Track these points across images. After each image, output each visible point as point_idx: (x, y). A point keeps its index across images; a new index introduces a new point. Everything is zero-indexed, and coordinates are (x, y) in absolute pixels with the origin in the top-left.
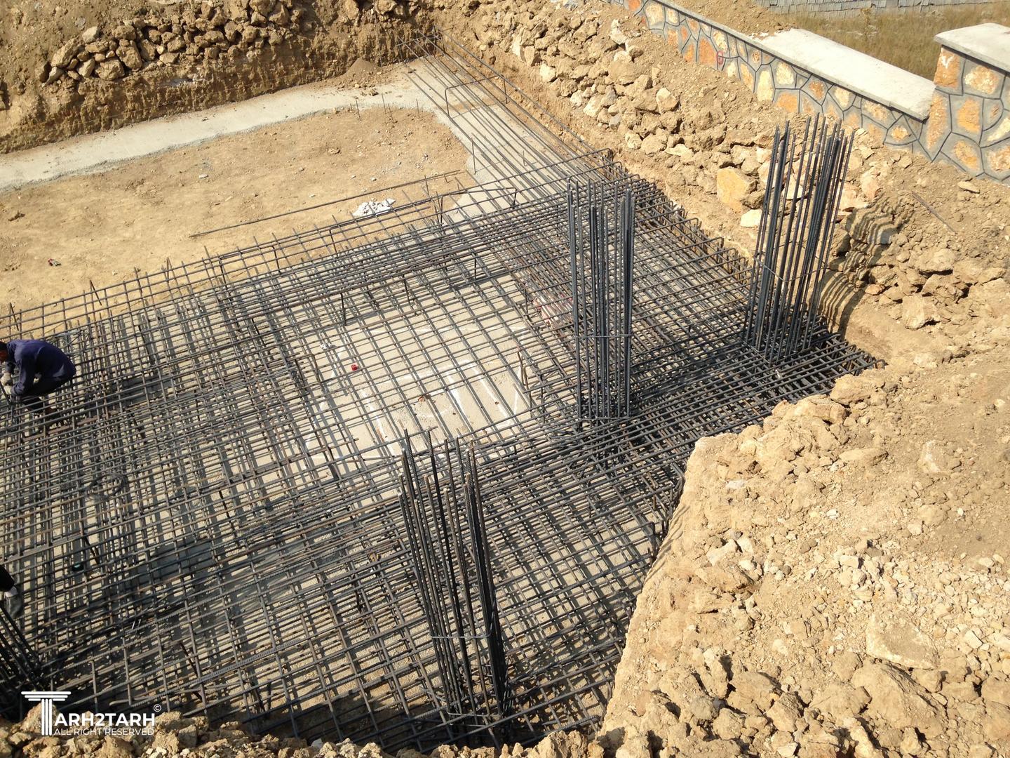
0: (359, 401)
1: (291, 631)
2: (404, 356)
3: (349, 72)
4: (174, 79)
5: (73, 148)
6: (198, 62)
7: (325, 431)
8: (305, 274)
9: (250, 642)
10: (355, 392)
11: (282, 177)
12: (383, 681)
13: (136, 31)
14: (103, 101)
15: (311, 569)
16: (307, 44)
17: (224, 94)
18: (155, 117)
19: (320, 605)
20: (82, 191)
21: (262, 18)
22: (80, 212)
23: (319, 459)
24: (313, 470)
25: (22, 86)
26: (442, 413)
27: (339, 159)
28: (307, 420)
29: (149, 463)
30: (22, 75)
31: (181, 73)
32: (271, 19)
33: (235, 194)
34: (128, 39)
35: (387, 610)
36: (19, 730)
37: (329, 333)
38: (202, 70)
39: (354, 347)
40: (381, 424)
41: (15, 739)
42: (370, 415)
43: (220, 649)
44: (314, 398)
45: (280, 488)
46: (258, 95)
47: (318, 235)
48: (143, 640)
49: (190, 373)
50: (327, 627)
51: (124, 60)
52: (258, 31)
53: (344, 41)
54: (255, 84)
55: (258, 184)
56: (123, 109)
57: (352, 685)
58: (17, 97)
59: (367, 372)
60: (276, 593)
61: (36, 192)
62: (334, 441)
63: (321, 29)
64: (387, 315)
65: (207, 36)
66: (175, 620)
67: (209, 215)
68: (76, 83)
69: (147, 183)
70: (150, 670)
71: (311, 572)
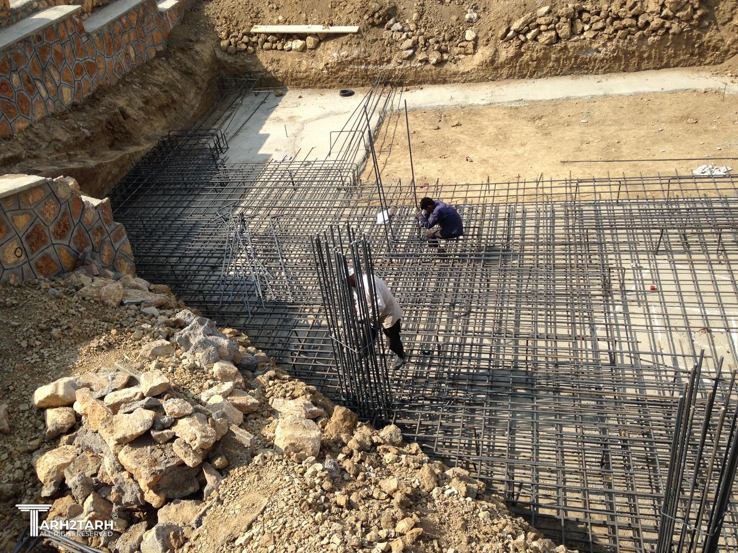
0: (648, 315)
1: (546, 456)
2: (699, 293)
3: (726, 63)
4: (588, 49)
5: (504, 87)
6: (610, 39)
7: (614, 327)
8: (637, 208)
9: (516, 450)
10: (647, 306)
11: (643, 133)
12: (604, 525)
13: (574, 12)
14: (534, 58)
15: (574, 420)
16: (699, 37)
17: (620, 66)
18: (565, 75)
19: (572, 449)
20: (501, 116)
21: (671, 14)
22: (495, 130)
23: (603, 345)
24: (596, 352)
25: (488, 41)
26: (716, 347)
27: (694, 128)
28: (603, 314)
29: (486, 305)
30: (490, 33)
31: (595, 46)
32: (678, 15)
33: (603, 138)
34: (567, 18)
35: (623, 476)
36: (377, 435)
37: (641, 257)
38: (611, 46)
39: (658, 273)
40: (661, 337)
41: (375, 439)
42: (654, 328)
43: (496, 444)
44: (613, 300)
45: (568, 354)
46: (645, 70)
47: (659, 182)
48: (451, 415)
49: (530, 254)
50: (573, 466)
51: (559, 32)
52: (664, 22)
53: (731, 39)
54: (646, 62)
55: (622, 135)
56: (545, 65)
57: (580, 516)
58: (482, 47)
59: (662, 295)
60: (543, 425)
61: (473, 112)
62: (619, 336)
63: (715, 27)
64: (694, 257)
65: (624, 22)
66: (473, 411)
67: (579, 150)
68: (523, 43)
69: (544, 119)
70: (448, 435)
71: (573, 422)
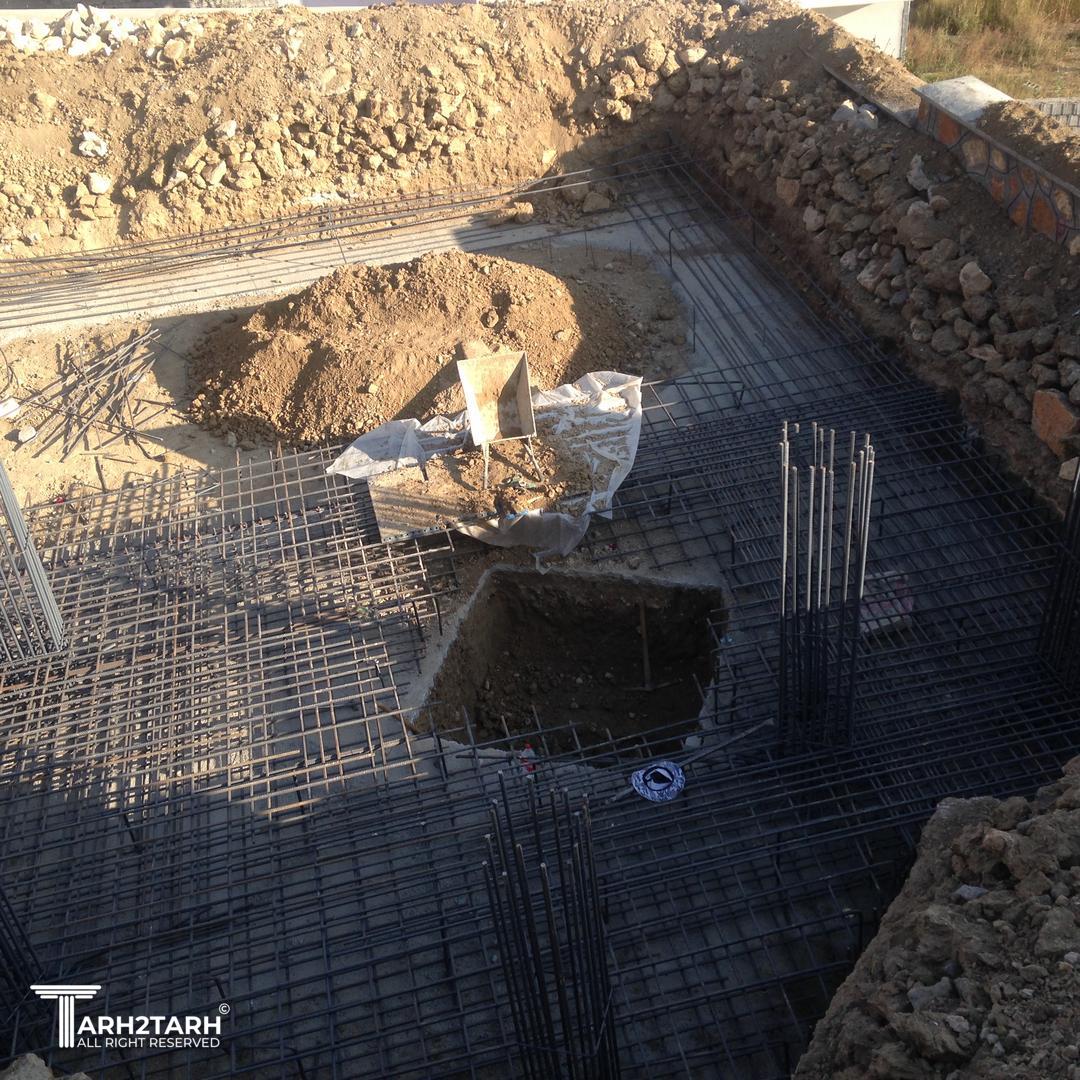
6: (355, 172)
13: (282, 129)
21: (443, 120)
34: (270, 139)
51: (264, 166)
68: (202, 190)
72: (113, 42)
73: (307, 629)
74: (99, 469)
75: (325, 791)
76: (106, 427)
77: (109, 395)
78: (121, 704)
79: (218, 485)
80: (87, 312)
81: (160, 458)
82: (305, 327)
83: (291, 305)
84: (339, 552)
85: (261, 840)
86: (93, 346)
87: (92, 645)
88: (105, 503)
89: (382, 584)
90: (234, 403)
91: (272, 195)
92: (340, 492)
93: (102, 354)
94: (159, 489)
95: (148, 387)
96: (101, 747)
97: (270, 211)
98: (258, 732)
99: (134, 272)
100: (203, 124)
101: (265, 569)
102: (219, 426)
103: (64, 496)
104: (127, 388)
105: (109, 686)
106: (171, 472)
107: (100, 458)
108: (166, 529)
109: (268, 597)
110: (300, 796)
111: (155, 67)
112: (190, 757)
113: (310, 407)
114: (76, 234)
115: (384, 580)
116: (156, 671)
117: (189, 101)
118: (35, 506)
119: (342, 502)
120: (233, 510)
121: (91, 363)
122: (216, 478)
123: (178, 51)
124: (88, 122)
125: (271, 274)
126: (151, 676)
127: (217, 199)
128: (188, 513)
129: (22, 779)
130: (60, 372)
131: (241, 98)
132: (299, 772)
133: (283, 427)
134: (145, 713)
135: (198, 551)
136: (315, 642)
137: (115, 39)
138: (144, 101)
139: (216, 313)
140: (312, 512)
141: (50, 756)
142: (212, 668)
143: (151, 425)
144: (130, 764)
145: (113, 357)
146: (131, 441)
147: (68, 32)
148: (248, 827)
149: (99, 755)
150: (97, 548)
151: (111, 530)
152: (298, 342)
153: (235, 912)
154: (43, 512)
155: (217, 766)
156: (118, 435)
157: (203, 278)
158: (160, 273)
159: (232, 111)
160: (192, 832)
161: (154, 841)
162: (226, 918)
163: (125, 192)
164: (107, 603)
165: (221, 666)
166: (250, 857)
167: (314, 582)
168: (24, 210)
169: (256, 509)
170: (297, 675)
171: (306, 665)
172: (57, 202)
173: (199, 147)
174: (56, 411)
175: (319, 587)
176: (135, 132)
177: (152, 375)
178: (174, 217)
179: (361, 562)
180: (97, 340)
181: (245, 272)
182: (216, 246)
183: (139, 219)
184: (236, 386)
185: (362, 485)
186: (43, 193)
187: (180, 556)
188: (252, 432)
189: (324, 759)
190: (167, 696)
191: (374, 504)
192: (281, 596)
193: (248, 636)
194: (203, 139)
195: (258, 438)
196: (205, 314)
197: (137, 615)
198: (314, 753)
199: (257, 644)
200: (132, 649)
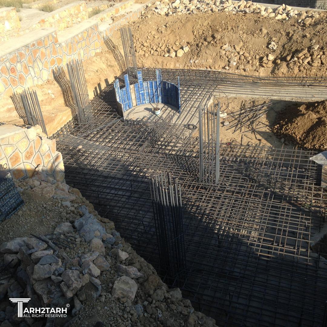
72: (289, 16)
73: (287, 204)
74: (242, 138)
75: (277, 255)
76: (248, 127)
77: (252, 118)
78: (227, 205)
79: (274, 153)
80: (254, 93)
81: (260, 140)
82: (318, 112)
83: (316, 105)
84: (305, 185)
85: (254, 260)
86: (252, 103)
87: (224, 186)
88: (240, 148)
89: (316, 199)
90: (287, 130)
91: (322, 70)
92: (312, 166)
93: (254, 106)
94: (256, 149)
95: (263, 118)
96: (218, 215)
97: (319, 74)
98: (262, 229)
99: (271, 85)
100: (308, 44)
101: (279, 182)
102: (280, 135)
103: (230, 143)
104: (257, 118)
105: (225, 199)
106: (261, 145)
107: (243, 135)
108: (254, 161)
109: (278, 190)
110: (269, 253)
111: (300, 25)
112: (241, 228)
113: (311, 137)
114: (259, 71)
115: (317, 198)
116: (239, 200)
117: (306, 37)
118: (222, 143)
119: (312, 169)
120: (276, 161)
121: (250, 108)
122: (274, 150)
123: (309, 21)
124: (274, 39)
125: (313, 93)
126: (237, 201)
127: (304, 68)
128: (262, 158)
129: (196, 215)
130: (241, 109)
131: (323, 38)
132: (271, 246)
133: (300, 141)
134: (232, 210)
135: (262, 170)
136: (288, 209)
137: (290, 16)
138: (293, 35)
139: (291, 102)
140: (301, 170)
141: (205, 212)
142: (255, 205)
143: (260, 130)
144: (224, 222)
145: (256, 108)
146: (253, 133)
147: (278, 12)
148: (251, 255)
149: (217, 216)
150: (234, 160)
151: (239, 156)
152: (314, 116)
153: (240, 277)
154: (224, 146)
155: (247, 233)
156: (250, 130)
157: (291, 91)
158: (279, 86)
159: (319, 42)
160: (235, 249)
161: (224, 246)
162: (237, 277)
163: (277, 61)
164: (232, 176)
165: (257, 205)
166: (249, 263)
167: (294, 191)
168: (247, 61)
169: (283, 163)
170: (279, 217)
171: (283, 215)
172: (257, 61)
173: (304, 51)
174: (236, 119)
175: (295, 193)
176: (286, 44)
177: (266, 115)
178: (289, 71)
179: (312, 191)
180: (254, 102)
181: (305, 91)
182: (298, 82)
183: (278, 69)
184: (289, 125)
185: (320, 167)
186: (254, 57)
187: (256, 170)
188: (290, 140)
189: (280, 245)
190: (240, 208)
191: (322, 174)
192: (282, 191)
193: (268, 200)
194: (307, 49)
195: (291, 142)
196: (288, 101)
197: (239, 182)
198: (277, 242)
199: (270, 203)
200: (235, 191)
